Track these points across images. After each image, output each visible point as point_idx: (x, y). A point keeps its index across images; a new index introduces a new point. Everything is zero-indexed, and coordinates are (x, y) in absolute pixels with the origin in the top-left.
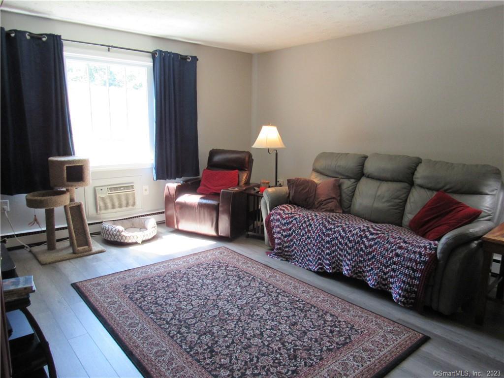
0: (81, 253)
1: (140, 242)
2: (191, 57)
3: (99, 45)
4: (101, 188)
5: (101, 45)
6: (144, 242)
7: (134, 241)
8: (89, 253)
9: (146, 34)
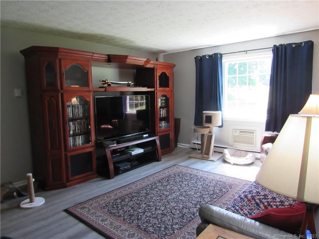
0: (204, 158)
1: (232, 164)
2: (304, 42)
3: (237, 52)
4: (236, 130)
5: (239, 52)
6: (234, 164)
7: (230, 162)
8: (207, 159)
9: (269, 37)
